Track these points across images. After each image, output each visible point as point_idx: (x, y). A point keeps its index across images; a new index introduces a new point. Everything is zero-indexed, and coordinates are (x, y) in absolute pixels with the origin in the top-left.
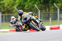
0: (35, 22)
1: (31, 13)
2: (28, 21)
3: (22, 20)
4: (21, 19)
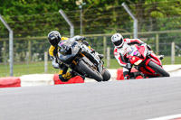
0: (92, 59)
1: (78, 37)
2: (73, 58)
3: (59, 54)
4: (55, 53)
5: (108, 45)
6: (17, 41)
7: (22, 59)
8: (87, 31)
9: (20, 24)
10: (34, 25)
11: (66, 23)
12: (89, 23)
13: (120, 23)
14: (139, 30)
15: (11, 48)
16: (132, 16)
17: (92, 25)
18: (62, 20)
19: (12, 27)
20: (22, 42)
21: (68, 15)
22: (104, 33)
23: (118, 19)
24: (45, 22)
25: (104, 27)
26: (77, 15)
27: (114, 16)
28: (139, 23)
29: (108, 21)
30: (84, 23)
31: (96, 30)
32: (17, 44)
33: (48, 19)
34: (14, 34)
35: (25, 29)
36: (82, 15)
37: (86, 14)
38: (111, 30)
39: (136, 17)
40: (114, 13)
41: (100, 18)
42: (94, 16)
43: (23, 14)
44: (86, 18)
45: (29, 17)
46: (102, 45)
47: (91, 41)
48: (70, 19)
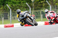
5: (42, 14)
6: (13, 13)
7: (14, 18)
8: (35, 9)
9: (14, 7)
10: (18, 8)
11: (28, 7)
12: (36, 7)
13: (45, 7)
14: (52, 9)
15: (11, 15)
16: (49, 5)
17: (37, 7)
18: (27, 6)
19: (11, 8)
20: (14, 13)
21: (29, 4)
22: (40, 10)
23: (45, 6)
24: (22, 7)
25: (40, 8)
26: (32, 4)
27: (44, 5)
28: (52, 7)
29: (42, 6)
30: (34, 7)
31: (38, 9)
32: (13, 14)
33: (22, 6)
34: (12, 10)
35: (15, 9)
36: (33, 4)
37: (35, 4)
38: (43, 9)
39: (51, 5)
40: (44, 4)
41: (39, 5)
42: (37, 5)
43: (14, 4)
44: (34, 5)
45: (16, 5)
46: (40, 14)
47: (36, 12)
48: (30, 6)
